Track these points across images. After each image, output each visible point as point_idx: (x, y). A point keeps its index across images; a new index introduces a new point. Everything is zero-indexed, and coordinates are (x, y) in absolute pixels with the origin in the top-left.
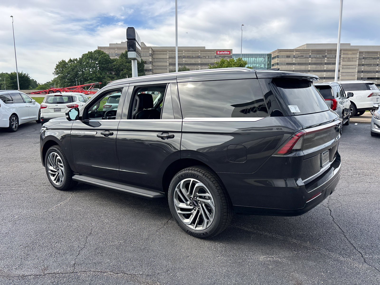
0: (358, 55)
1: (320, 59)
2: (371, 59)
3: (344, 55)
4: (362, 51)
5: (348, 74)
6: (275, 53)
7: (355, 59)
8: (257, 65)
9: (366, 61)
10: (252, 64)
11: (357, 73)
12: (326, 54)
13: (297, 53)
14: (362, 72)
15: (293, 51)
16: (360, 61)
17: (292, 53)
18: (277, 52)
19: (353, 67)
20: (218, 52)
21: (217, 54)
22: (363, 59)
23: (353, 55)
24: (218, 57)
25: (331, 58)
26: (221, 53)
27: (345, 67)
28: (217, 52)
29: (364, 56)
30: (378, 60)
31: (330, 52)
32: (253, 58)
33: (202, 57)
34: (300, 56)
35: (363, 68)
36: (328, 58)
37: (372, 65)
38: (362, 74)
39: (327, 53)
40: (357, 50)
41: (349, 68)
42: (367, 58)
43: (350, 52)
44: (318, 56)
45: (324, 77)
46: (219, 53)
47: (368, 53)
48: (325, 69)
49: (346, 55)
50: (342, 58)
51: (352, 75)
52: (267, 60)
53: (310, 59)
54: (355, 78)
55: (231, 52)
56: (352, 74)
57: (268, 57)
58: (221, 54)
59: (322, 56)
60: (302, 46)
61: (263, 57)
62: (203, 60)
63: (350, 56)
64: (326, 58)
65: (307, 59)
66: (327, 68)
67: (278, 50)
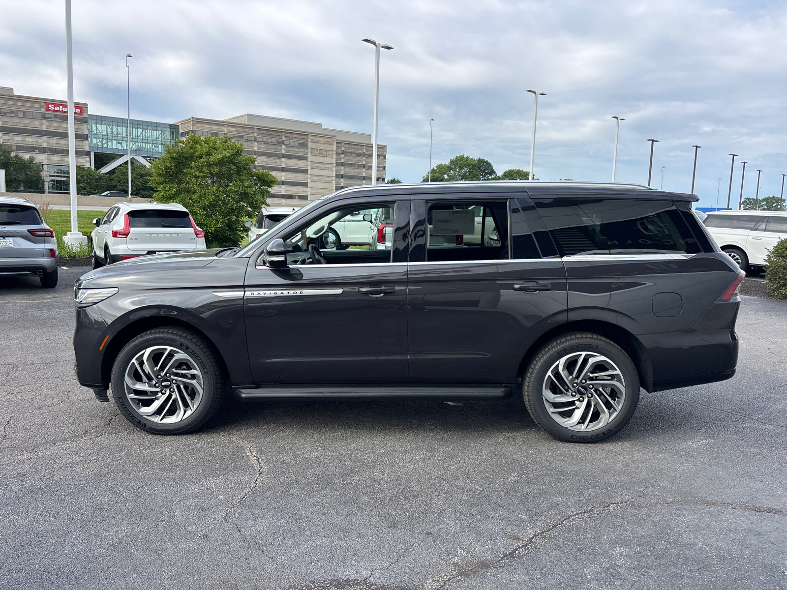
0: (335, 147)
1: (274, 147)
2: (354, 155)
3: (313, 143)
4: (341, 139)
5: (320, 178)
6: (187, 125)
7: (330, 153)
8: (149, 146)
9: (347, 158)
10: (135, 142)
11: (334, 178)
12: (283, 138)
13: (231, 129)
14: (342, 177)
15: (223, 125)
16: (339, 157)
17: (221, 128)
18: (191, 122)
19: (327, 166)
20: (50, 106)
21: (48, 109)
22: (343, 154)
23: (327, 145)
24: (51, 118)
25: (292, 147)
26: (57, 108)
27: (315, 165)
28: (47, 104)
29: (343, 149)
30: (365, 158)
31: (289, 135)
32: (139, 130)
33: (5, 113)
34: (236, 137)
35: (343, 170)
36: (287, 146)
37: (356, 166)
38: (342, 180)
39: (285, 136)
40: (332, 137)
41: (322, 169)
42: (348, 152)
43: (321, 139)
44: (270, 140)
45: (283, 181)
46: (53, 108)
47: (349, 144)
48: (283, 166)
49: (317, 144)
50: (310, 149)
51: (327, 182)
52: (169, 137)
53: (256, 143)
54: (333, 187)
55: (84, 109)
56: (328, 179)
57: (173, 132)
58: (57, 111)
59: (277, 141)
60: (239, 117)
61: (161, 131)
62: (9, 120)
63: (322, 147)
64: (283, 146)
65: (250, 144)
66: (286, 165)
67: (193, 118)
